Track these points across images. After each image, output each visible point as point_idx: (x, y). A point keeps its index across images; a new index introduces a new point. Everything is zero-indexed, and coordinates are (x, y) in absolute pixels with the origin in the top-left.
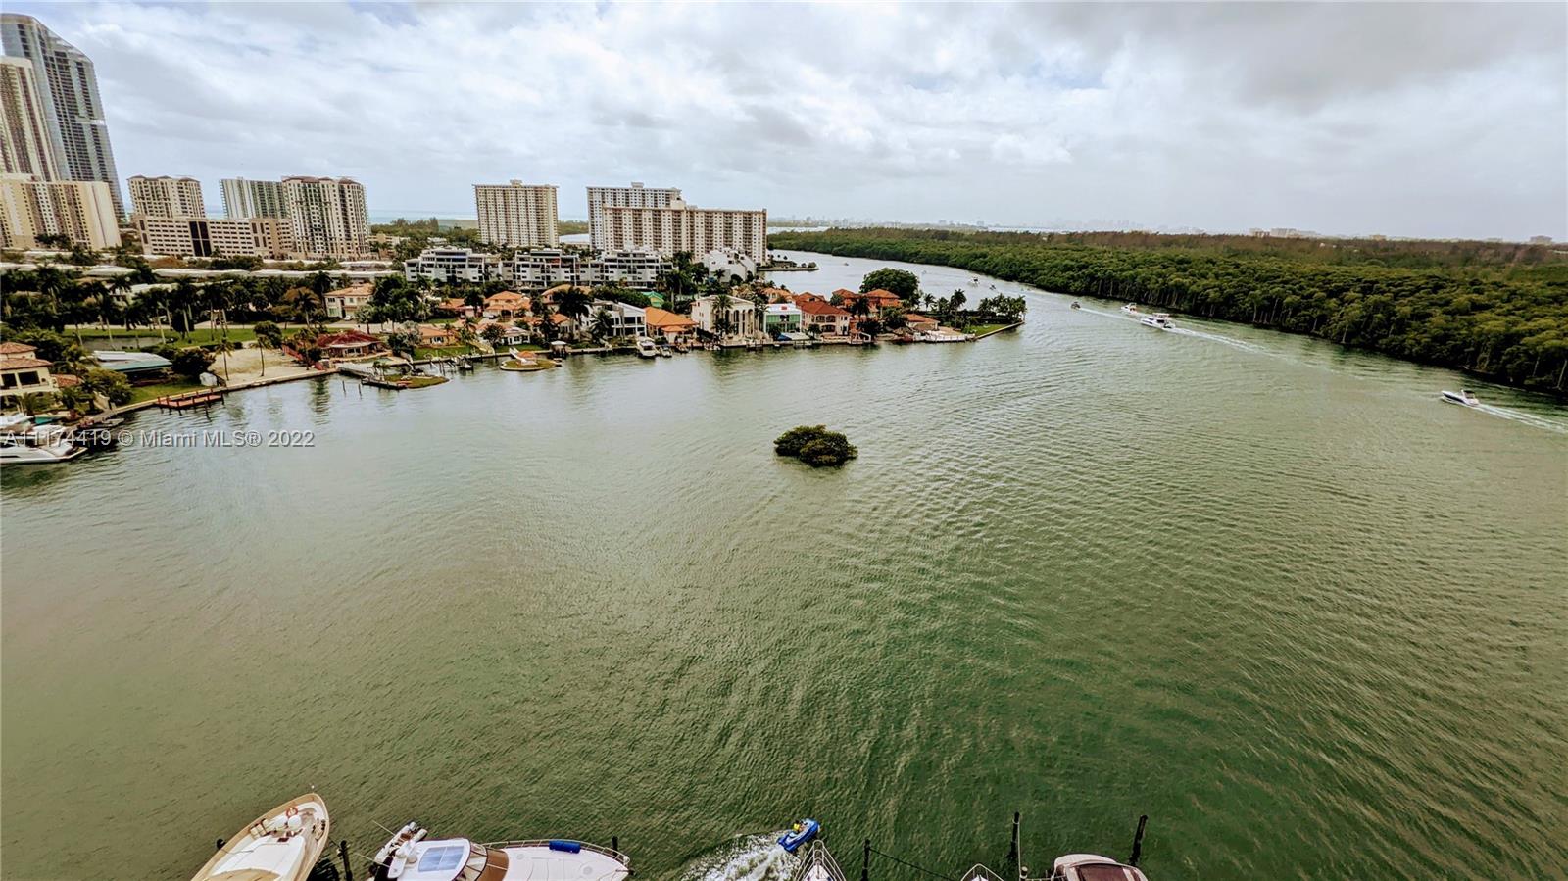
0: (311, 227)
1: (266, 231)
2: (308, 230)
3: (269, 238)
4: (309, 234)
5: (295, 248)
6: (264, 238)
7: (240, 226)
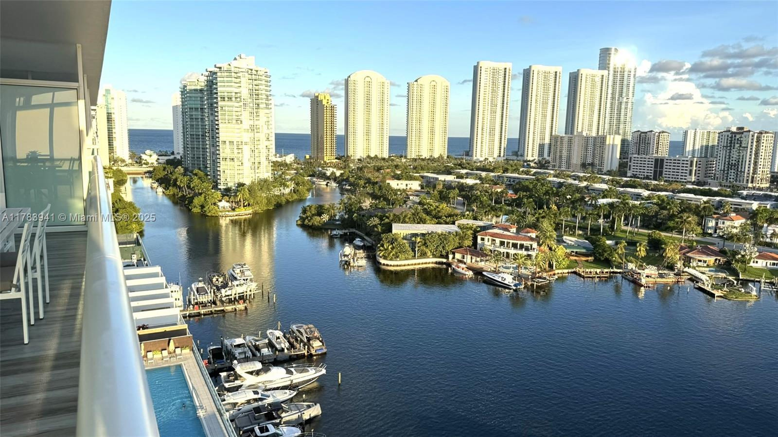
0: (729, 164)
1: (698, 166)
2: (726, 166)
3: (699, 170)
4: (726, 169)
5: (714, 178)
6: (696, 170)
7: (683, 162)
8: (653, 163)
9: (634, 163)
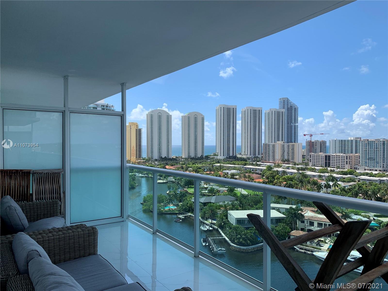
1: (351, 159)
3: (351, 161)
6: (349, 161)
7: (342, 157)
8: (324, 158)
9: (312, 158)
